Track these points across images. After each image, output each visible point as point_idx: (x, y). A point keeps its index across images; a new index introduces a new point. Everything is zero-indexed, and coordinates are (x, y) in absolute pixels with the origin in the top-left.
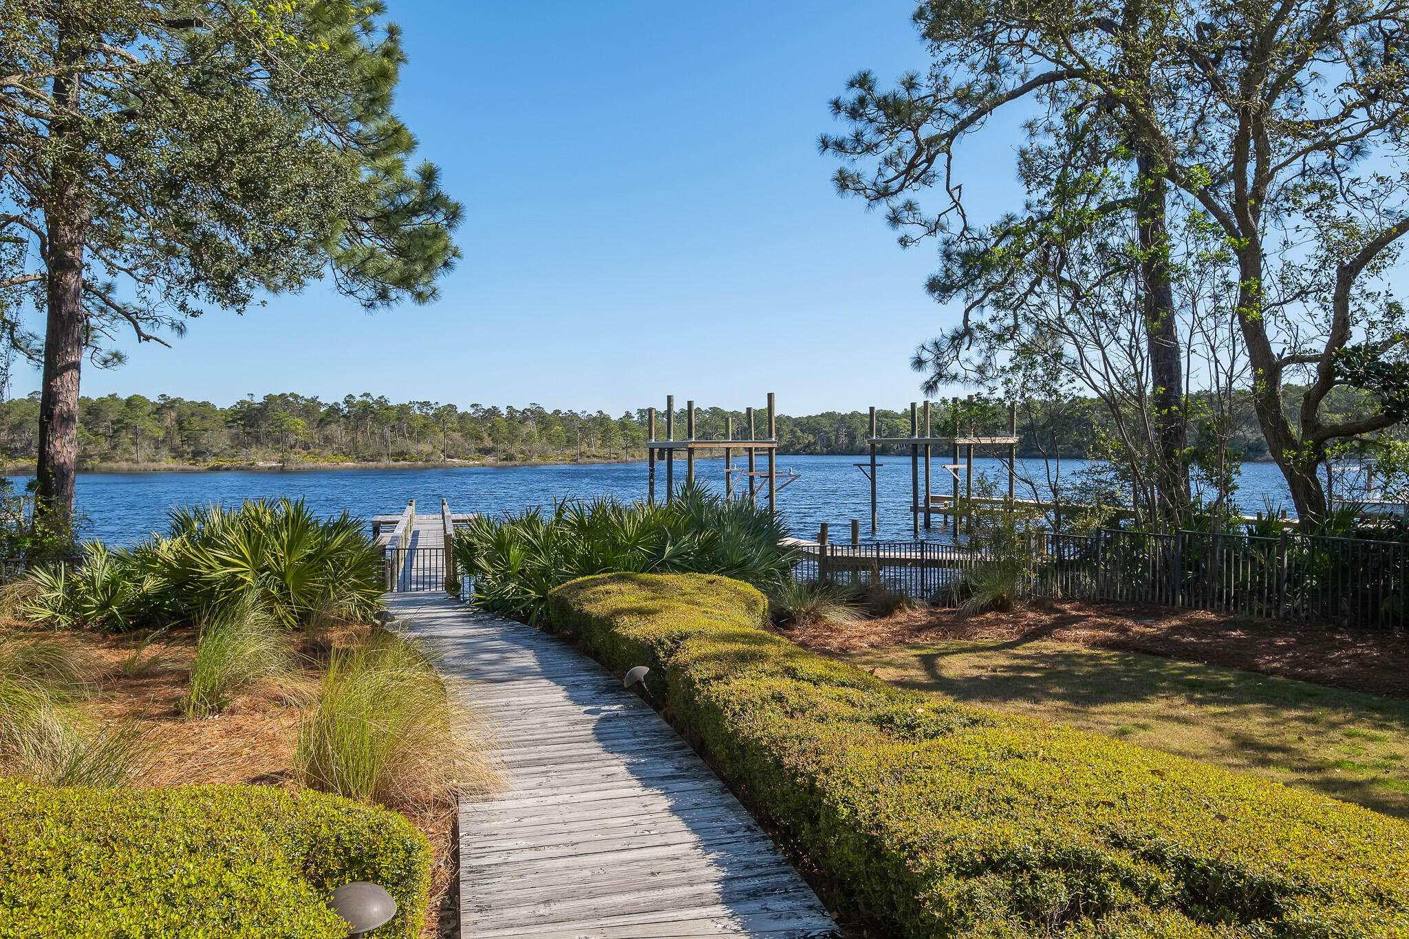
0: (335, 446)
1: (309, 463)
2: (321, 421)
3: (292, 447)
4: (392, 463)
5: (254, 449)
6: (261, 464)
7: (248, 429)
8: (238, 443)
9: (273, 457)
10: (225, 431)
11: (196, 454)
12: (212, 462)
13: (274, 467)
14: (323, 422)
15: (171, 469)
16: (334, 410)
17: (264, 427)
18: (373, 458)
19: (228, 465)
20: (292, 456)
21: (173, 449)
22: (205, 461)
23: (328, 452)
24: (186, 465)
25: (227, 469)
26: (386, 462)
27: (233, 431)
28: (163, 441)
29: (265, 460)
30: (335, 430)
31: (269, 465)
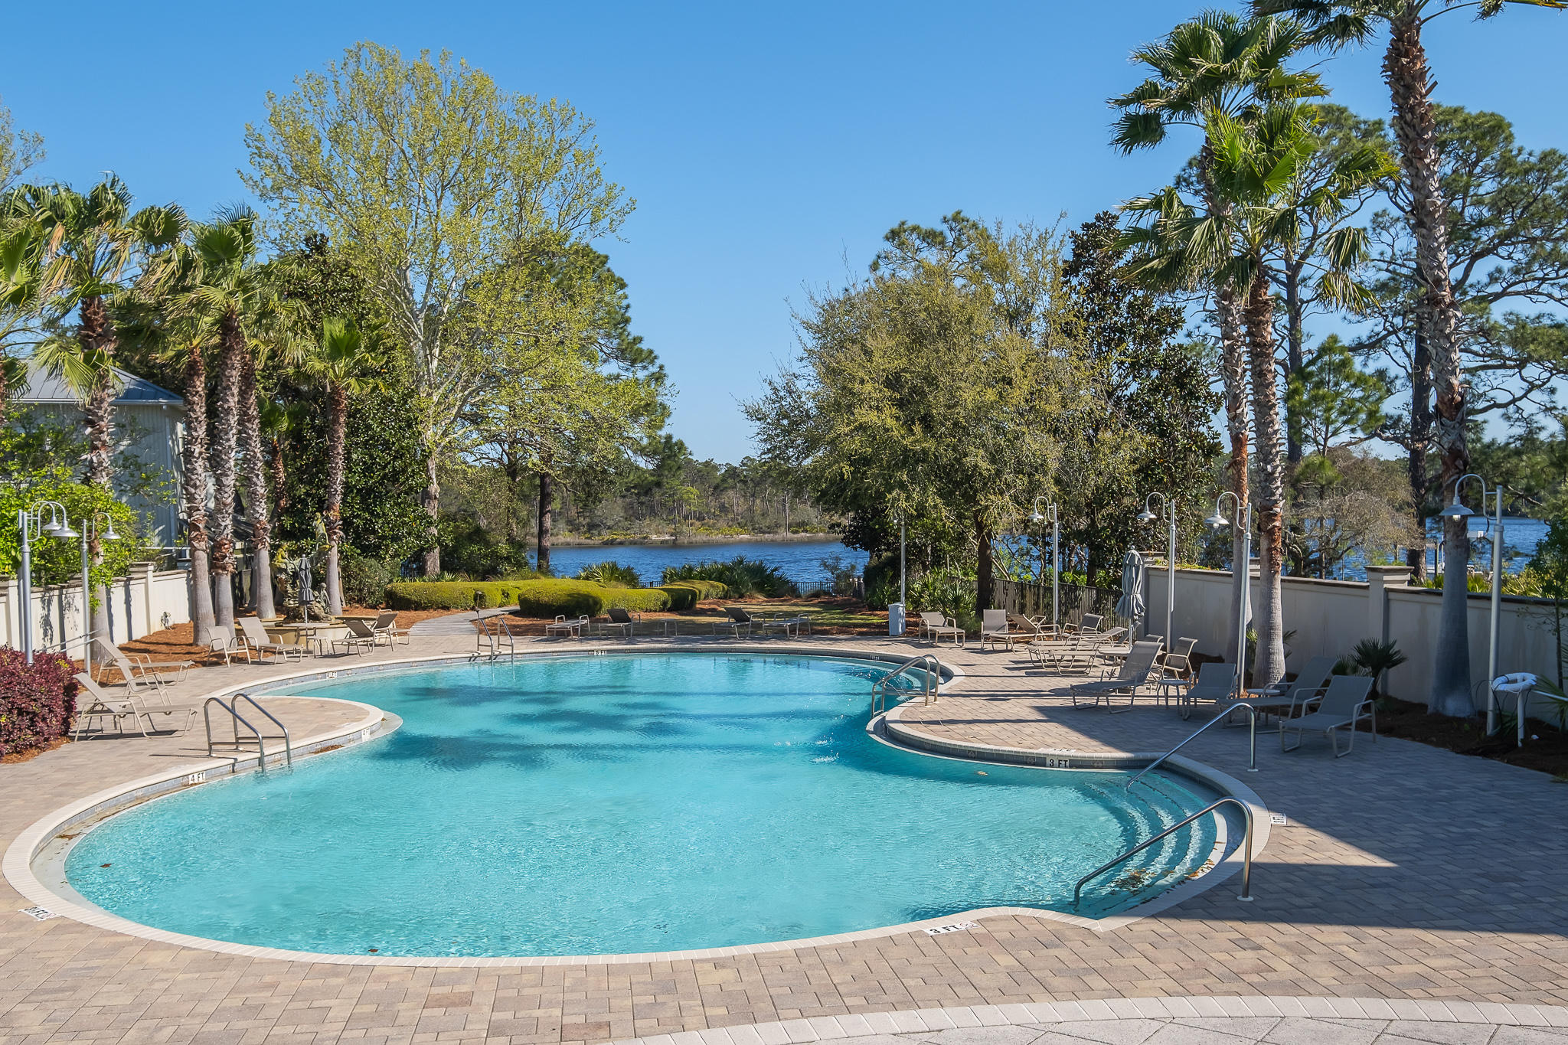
0: (730, 516)
1: (701, 536)
2: (716, 488)
3: (686, 518)
4: (790, 535)
5: (647, 521)
6: (654, 537)
7: (643, 499)
8: (633, 515)
9: (666, 530)
10: (619, 501)
11: (592, 527)
12: (607, 536)
13: (667, 541)
14: (718, 489)
15: (568, 544)
16: (732, 472)
17: (657, 494)
18: (770, 530)
19: (621, 538)
20: (685, 528)
21: (570, 522)
22: (600, 535)
23: (722, 523)
24: (582, 540)
25: (621, 543)
26: (783, 534)
27: (628, 500)
28: (560, 514)
29: (658, 532)
30: (732, 497)
31: (662, 538)
